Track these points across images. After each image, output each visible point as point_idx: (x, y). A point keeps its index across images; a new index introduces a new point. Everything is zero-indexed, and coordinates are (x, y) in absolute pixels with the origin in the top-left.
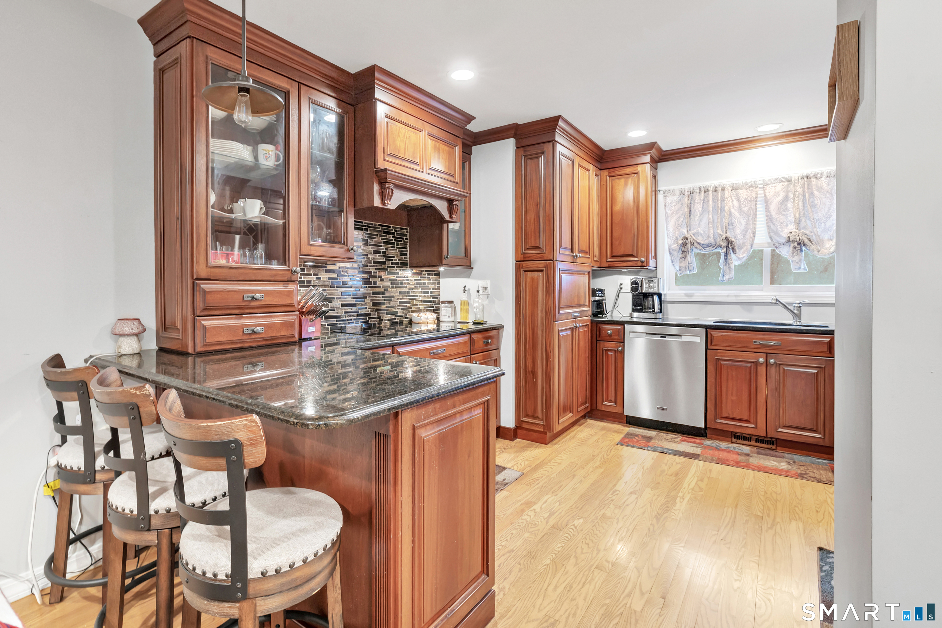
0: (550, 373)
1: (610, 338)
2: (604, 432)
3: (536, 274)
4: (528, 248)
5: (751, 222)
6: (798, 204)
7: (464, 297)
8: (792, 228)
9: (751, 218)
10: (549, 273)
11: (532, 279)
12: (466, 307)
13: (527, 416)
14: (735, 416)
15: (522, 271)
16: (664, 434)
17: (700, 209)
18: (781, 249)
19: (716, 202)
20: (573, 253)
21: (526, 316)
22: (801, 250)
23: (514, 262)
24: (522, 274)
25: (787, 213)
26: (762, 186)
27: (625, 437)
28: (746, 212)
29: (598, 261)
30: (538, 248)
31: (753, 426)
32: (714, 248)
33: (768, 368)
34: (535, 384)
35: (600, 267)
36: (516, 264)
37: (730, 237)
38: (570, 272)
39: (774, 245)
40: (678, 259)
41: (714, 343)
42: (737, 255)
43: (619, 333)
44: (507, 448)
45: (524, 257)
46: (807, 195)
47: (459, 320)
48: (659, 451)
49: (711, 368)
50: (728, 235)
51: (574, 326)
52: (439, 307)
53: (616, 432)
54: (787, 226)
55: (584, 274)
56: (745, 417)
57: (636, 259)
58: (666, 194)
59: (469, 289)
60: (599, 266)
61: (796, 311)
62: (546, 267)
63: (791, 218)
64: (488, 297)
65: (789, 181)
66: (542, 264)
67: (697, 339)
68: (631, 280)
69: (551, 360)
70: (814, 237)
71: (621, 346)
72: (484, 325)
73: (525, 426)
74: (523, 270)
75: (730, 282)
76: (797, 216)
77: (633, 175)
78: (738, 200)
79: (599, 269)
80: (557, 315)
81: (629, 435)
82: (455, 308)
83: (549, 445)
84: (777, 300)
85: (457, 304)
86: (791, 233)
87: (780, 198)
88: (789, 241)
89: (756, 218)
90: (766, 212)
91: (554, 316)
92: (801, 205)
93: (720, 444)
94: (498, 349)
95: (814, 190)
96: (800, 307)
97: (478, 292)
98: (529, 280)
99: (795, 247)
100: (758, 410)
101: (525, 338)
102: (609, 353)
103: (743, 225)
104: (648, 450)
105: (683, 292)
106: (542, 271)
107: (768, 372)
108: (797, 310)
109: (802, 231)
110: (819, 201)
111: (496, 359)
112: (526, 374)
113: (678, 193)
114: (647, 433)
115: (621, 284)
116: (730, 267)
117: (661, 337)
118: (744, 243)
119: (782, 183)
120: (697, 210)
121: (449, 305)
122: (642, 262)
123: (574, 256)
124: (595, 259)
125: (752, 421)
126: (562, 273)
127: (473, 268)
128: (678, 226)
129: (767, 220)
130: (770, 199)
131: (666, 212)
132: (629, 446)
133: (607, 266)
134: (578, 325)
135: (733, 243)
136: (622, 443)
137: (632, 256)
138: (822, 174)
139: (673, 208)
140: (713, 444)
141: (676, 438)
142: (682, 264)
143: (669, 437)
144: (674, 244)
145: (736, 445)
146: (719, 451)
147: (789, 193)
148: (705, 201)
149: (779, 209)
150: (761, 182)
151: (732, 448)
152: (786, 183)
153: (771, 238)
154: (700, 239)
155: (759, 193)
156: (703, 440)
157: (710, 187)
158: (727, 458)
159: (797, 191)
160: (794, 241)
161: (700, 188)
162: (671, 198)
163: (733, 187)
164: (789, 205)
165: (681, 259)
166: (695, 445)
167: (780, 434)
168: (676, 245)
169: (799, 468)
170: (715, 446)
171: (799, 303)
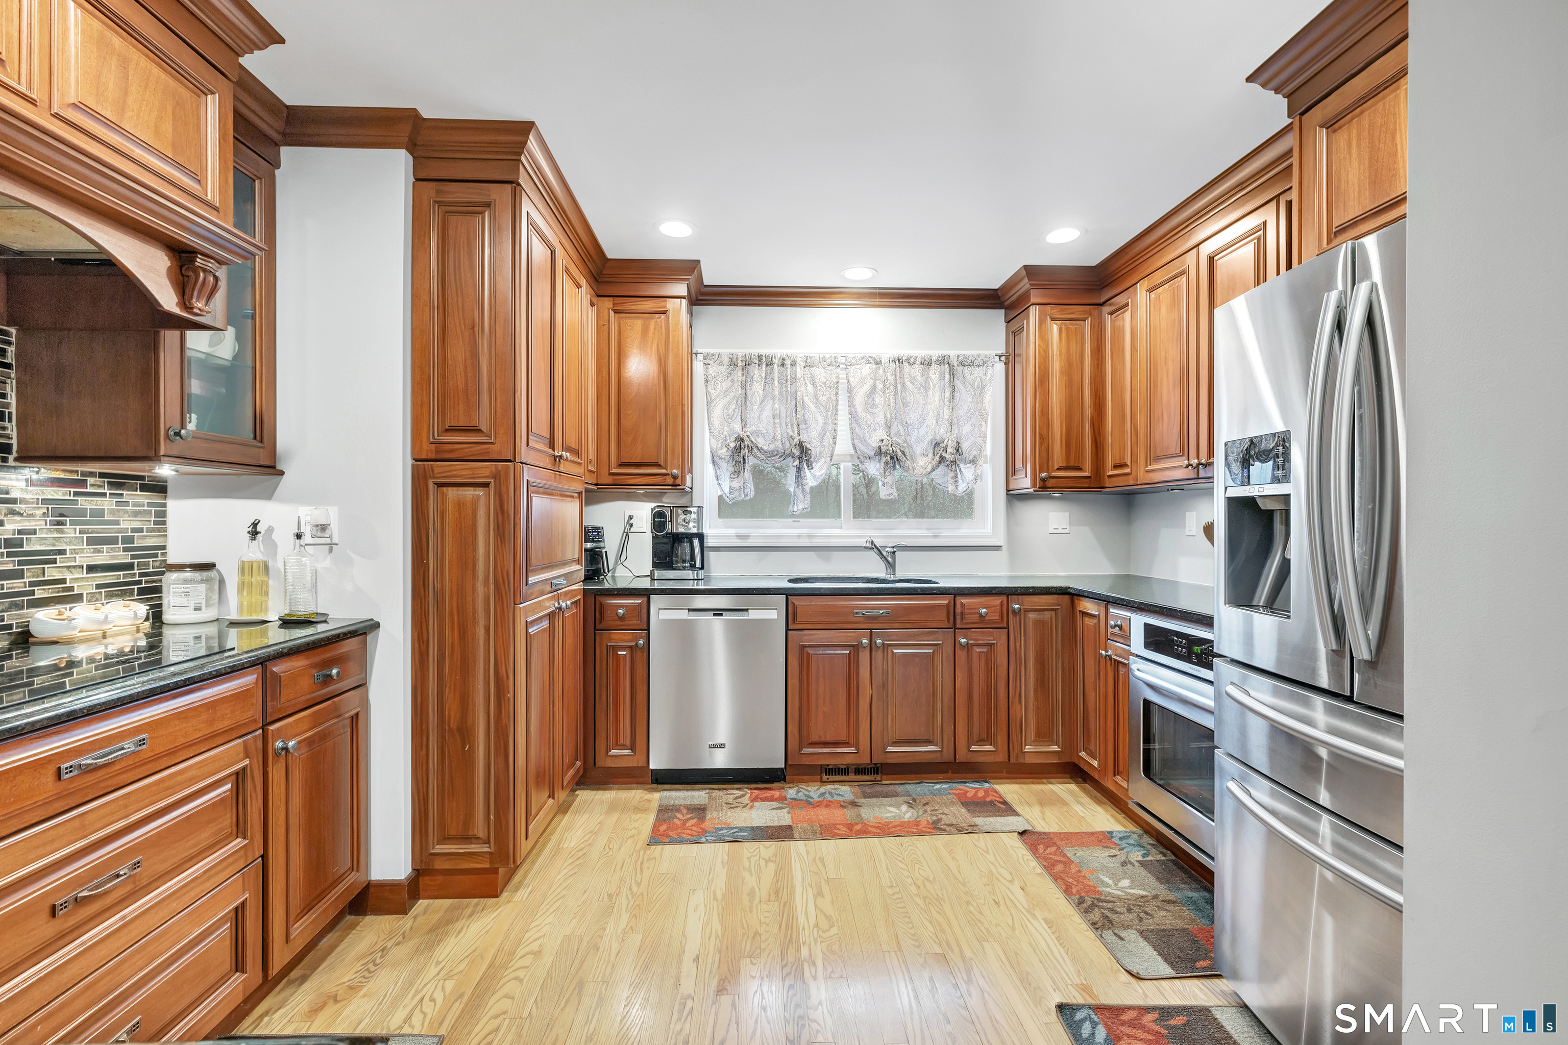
0: (507, 727)
1: (622, 623)
2: (616, 816)
3: (470, 492)
4: (447, 430)
5: (831, 421)
6: (889, 399)
7: (254, 552)
8: (881, 434)
9: (830, 413)
10: (504, 489)
11: (460, 504)
12: (257, 578)
13: (445, 839)
14: (829, 738)
15: (431, 485)
16: (721, 793)
17: (761, 392)
18: (867, 465)
19: (782, 384)
20: (554, 450)
21: (443, 596)
22: (894, 468)
23: (410, 462)
24: (431, 492)
25: (874, 410)
26: (844, 366)
27: (658, 822)
28: (824, 405)
29: (593, 472)
30: (476, 430)
31: (853, 750)
32: (782, 459)
33: (873, 653)
34: (468, 760)
35: (597, 485)
36: (414, 467)
37: (805, 442)
38: (547, 492)
39: (858, 458)
40: (728, 475)
41: (800, 618)
42: (812, 471)
43: (640, 613)
44: (389, 944)
45: (437, 452)
46: (899, 387)
47: (234, 616)
48: (728, 839)
49: (794, 662)
50: (804, 438)
51: (557, 608)
52: (161, 581)
53: (638, 809)
54: (875, 430)
55: (572, 497)
56: (843, 738)
57: (664, 471)
58: (708, 361)
59: (270, 530)
60: (594, 481)
61: (890, 559)
62: (496, 476)
63: (880, 419)
64: (331, 551)
65: (877, 362)
66: (484, 470)
67: (772, 615)
68: (652, 510)
69: (510, 695)
70: (907, 449)
71: (643, 638)
72: (321, 628)
73: (439, 865)
74: (435, 483)
75: (804, 515)
76: (889, 417)
77: (657, 316)
78: (814, 384)
79: (595, 488)
80: (524, 588)
81: (664, 811)
82: (222, 582)
83: (505, 895)
84: (871, 542)
85: (229, 570)
86: (882, 441)
87: (867, 387)
88: (879, 452)
89: (836, 414)
90: (849, 406)
91: (516, 591)
92: (892, 400)
93: (809, 791)
94: (362, 685)
95: (906, 380)
96: (894, 553)
97: (299, 536)
98: (450, 507)
99: (887, 463)
100: (860, 723)
101: (439, 650)
102: (619, 653)
103: (821, 424)
104: (707, 842)
105: (732, 531)
106: (486, 485)
107: (873, 659)
108: (892, 557)
109: (894, 439)
110: (912, 397)
111: (357, 714)
112: (443, 737)
113: (726, 361)
114: (693, 797)
115: (631, 518)
116: (803, 490)
117: (715, 615)
118: (820, 452)
119: (869, 365)
120: (756, 394)
121: (197, 575)
122: (675, 477)
123: (555, 457)
124: (590, 468)
125: (852, 742)
126: (533, 493)
127: (282, 473)
128: (728, 419)
129: (850, 419)
130: (855, 387)
131: (707, 392)
132: (672, 842)
133: (611, 482)
134: (564, 605)
135: (809, 452)
136: (657, 838)
137: (658, 465)
138: (915, 358)
139: (719, 387)
140: (800, 794)
141: (743, 796)
142: (735, 482)
143: (732, 797)
144: (721, 448)
145: (830, 787)
146: (814, 807)
147: (878, 382)
148: (768, 380)
149: (866, 403)
150: (843, 360)
151: (827, 795)
152: (874, 366)
153: (855, 448)
154: (761, 442)
155: (841, 376)
156: (783, 788)
157: (775, 358)
158: (832, 822)
159: (888, 380)
160: (886, 454)
161: (760, 357)
162: (715, 369)
163: (806, 362)
164: (877, 400)
165: (732, 476)
166: (775, 804)
167: (889, 755)
168: (725, 450)
169: (926, 811)
170: (804, 798)
171: (893, 547)
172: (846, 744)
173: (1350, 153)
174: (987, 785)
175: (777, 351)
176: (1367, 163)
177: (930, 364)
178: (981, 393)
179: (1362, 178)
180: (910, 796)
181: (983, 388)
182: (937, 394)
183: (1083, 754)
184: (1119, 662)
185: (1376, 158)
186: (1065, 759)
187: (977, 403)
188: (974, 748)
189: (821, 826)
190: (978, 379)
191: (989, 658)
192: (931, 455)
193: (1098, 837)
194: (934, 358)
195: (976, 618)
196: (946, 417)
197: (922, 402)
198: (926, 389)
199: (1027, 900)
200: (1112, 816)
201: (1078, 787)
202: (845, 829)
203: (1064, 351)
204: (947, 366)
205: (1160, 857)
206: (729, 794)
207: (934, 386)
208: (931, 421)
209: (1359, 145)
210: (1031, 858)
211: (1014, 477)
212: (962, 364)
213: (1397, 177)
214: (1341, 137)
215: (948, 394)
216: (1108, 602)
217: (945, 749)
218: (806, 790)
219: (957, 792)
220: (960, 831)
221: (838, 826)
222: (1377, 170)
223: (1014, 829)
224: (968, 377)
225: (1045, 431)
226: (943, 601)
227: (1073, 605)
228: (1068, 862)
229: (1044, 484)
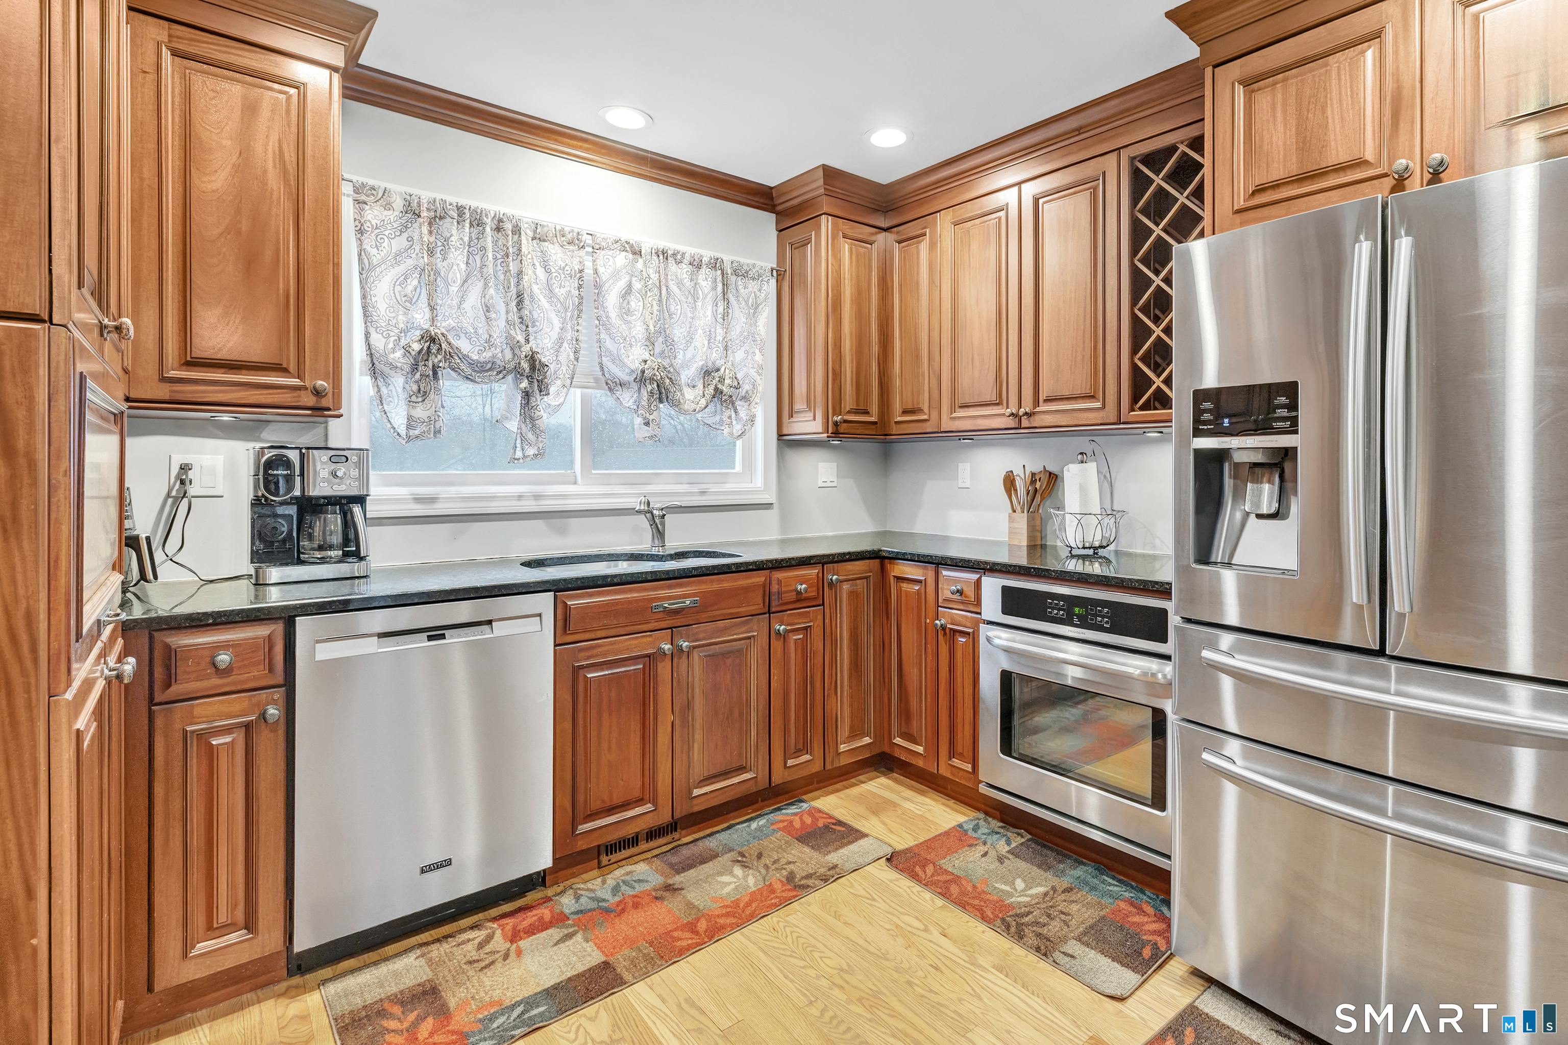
1: (226, 680)
5: (570, 324)
6: (651, 305)
8: (643, 351)
9: (569, 314)
14: (616, 800)
16: (445, 947)
17: (463, 266)
18: (618, 394)
19: (499, 258)
20: (101, 311)
22: (661, 400)
25: (629, 318)
26: (591, 248)
28: (562, 300)
29: (127, 373)
31: (649, 807)
32: (501, 376)
33: (676, 660)
35: (127, 400)
37: (537, 352)
39: (607, 384)
40: (403, 396)
41: (572, 624)
42: (545, 398)
43: (267, 654)
46: (663, 289)
48: (517, 1033)
49: (564, 695)
50: (535, 346)
54: (633, 345)
56: (635, 794)
57: (295, 381)
58: (363, 198)
63: (639, 331)
65: (635, 252)
67: (532, 626)
70: (675, 375)
71: (274, 702)
76: (651, 330)
77: (279, 87)
78: (547, 264)
81: (349, 1025)
86: (645, 361)
87: (619, 286)
88: (642, 379)
89: (579, 317)
90: (597, 308)
92: (656, 307)
93: (592, 890)
95: (672, 282)
96: (662, 515)
99: (652, 393)
102: (216, 740)
103: (557, 330)
107: (675, 668)
108: (658, 524)
109: (660, 360)
110: (679, 307)
113: (399, 204)
115: (185, 468)
117: (430, 638)
118: (557, 370)
119: (624, 253)
120: (455, 267)
122: (317, 393)
123: (103, 328)
125: (647, 795)
128: (404, 301)
130: (607, 281)
131: (362, 250)
133: (167, 397)
135: (543, 368)
137: (285, 369)
138: (684, 255)
139: (385, 244)
140: (583, 900)
141: (489, 938)
142: (418, 410)
143: (469, 946)
144: (394, 351)
145: (618, 873)
146: (619, 915)
147: (634, 279)
148: (475, 248)
149: (621, 308)
150: (589, 239)
151: (624, 888)
152: (630, 256)
153: (602, 369)
154: (464, 345)
155: (586, 263)
156: (549, 899)
157: (486, 216)
158: (662, 930)
159: (650, 278)
160: (652, 380)
161: (460, 210)
162: (376, 213)
163: (535, 232)
164: (633, 305)
165: (414, 398)
166: (555, 933)
167: (695, 802)
168: (399, 354)
169: (767, 867)
170: (593, 905)
171: (662, 509)
172: (640, 801)
173: (1275, 117)
174: (805, 806)
175: (492, 206)
176: (1294, 130)
177: (699, 267)
178: (755, 313)
179: (1288, 143)
180: (731, 850)
181: (756, 308)
182: (710, 307)
183: (898, 740)
184: (955, 631)
185: (1304, 126)
186: (877, 751)
187: (751, 325)
188: (790, 763)
189: (651, 943)
190: (753, 294)
191: (803, 646)
192: (700, 386)
193: (955, 836)
194: (705, 260)
195: (792, 596)
196: (720, 338)
197: (690, 315)
198: (695, 299)
199: (959, 949)
200: (943, 804)
201: (888, 778)
202: (688, 935)
203: (854, 276)
204: (719, 272)
205: (1020, 840)
206: (463, 943)
207: (705, 297)
208: (700, 340)
209: (1284, 111)
210: (920, 889)
211: (792, 420)
212: (735, 273)
213: (1328, 148)
214: (1263, 100)
215: (721, 310)
216: (938, 564)
217: (760, 773)
218: (588, 890)
219: (781, 825)
220: (825, 880)
221: (675, 934)
222: (1305, 137)
223: (876, 856)
224: (742, 290)
225: (837, 366)
226: (759, 578)
227: (883, 570)
228: (956, 880)
229: (837, 429)
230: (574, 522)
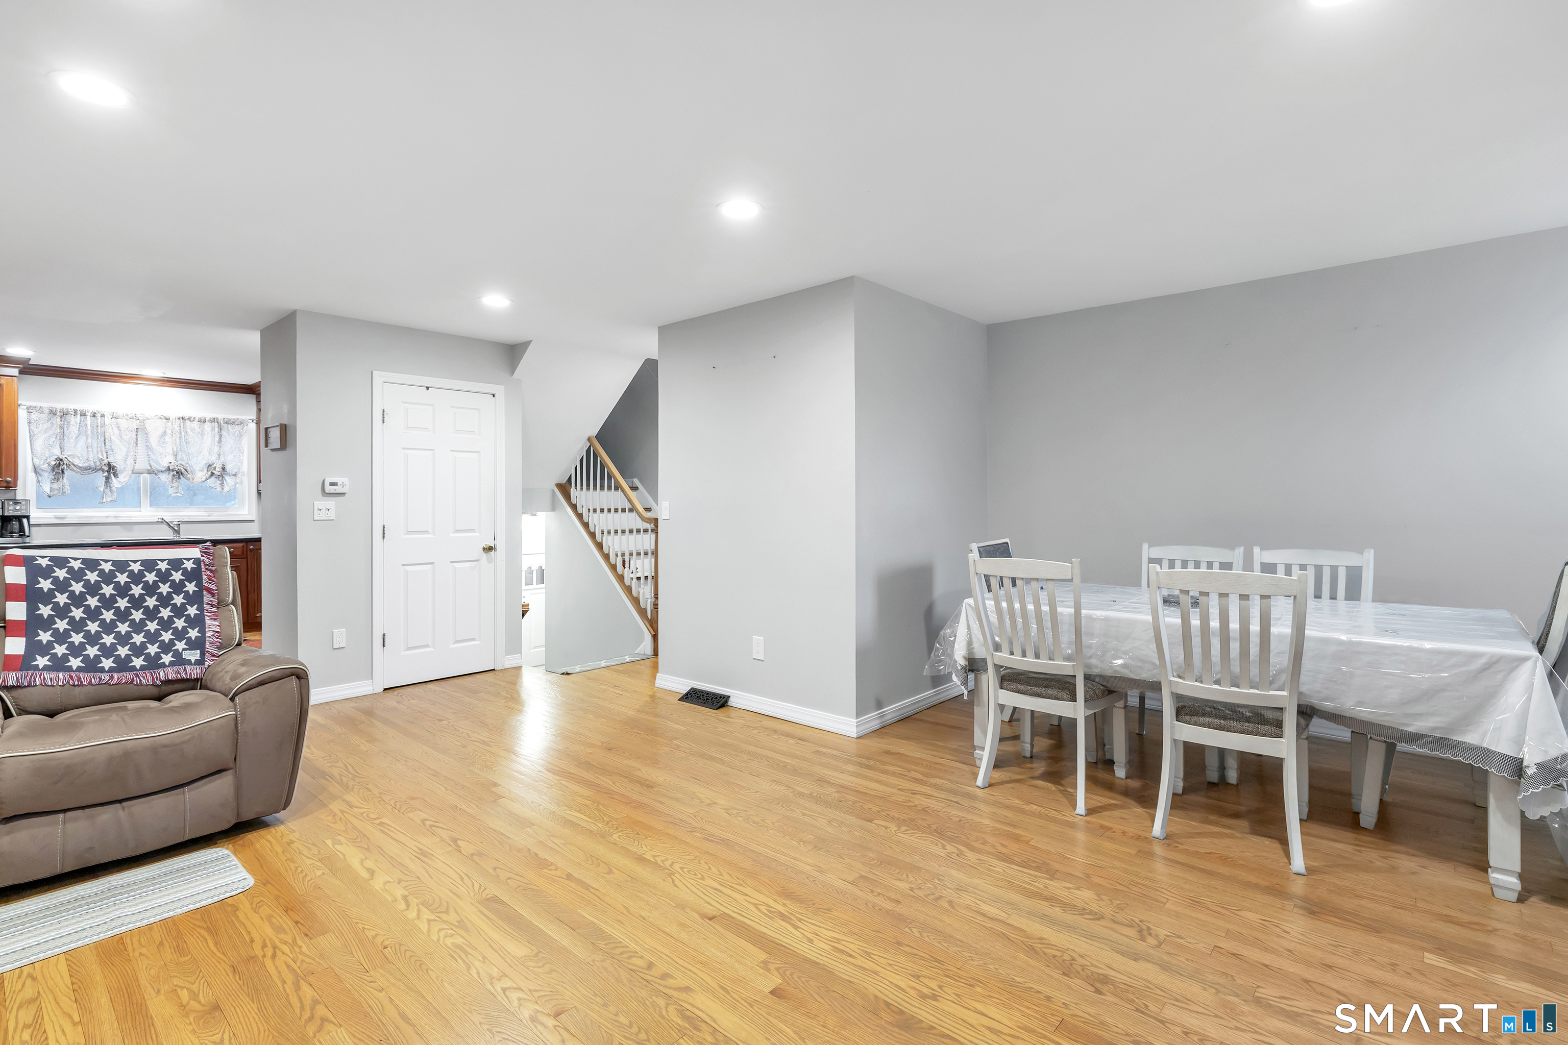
5: (132, 450)
6: (176, 440)
8: (170, 459)
9: (131, 446)
17: (76, 431)
18: (159, 476)
19: (94, 427)
22: (179, 478)
25: (165, 445)
26: (142, 420)
28: (127, 441)
32: (93, 472)
37: (112, 462)
39: (153, 472)
40: (48, 480)
42: (118, 479)
46: (183, 433)
50: (111, 460)
54: (165, 456)
58: (30, 411)
61: (176, 528)
63: (170, 450)
65: (167, 419)
70: (189, 468)
75: (110, 504)
76: (175, 449)
78: (119, 428)
84: (162, 519)
86: (171, 463)
87: (159, 432)
88: (169, 469)
89: (136, 447)
90: (146, 442)
92: (178, 441)
95: (188, 429)
96: (180, 525)
99: (174, 475)
103: (124, 452)
105: (53, 515)
109: (179, 462)
110: (192, 440)
113: (47, 411)
116: (111, 490)
118: (124, 468)
119: (160, 420)
120: (73, 432)
122: (8, 482)
128: (48, 447)
129: (146, 450)
130: (152, 432)
131: (32, 428)
135: (116, 468)
138: (194, 418)
139: (41, 427)
142: (56, 485)
144: (43, 465)
147: (167, 430)
148: (82, 425)
149: (159, 442)
150: (141, 416)
152: (164, 421)
153: (150, 466)
154: (77, 462)
155: (140, 426)
157: (88, 412)
159: (174, 429)
160: (173, 470)
161: (75, 411)
162: (36, 416)
163: (112, 416)
164: (167, 440)
165: (54, 481)
168: (46, 466)
171: (179, 521)
175: (89, 407)
177: (205, 422)
178: (240, 439)
181: (241, 436)
182: (210, 439)
187: (237, 444)
190: (238, 431)
192: (205, 471)
194: (208, 419)
196: (216, 451)
197: (199, 443)
198: (202, 435)
204: (216, 423)
207: (208, 434)
208: (204, 454)
212: (227, 423)
215: (217, 439)
224: (231, 430)
230: (136, 527)
